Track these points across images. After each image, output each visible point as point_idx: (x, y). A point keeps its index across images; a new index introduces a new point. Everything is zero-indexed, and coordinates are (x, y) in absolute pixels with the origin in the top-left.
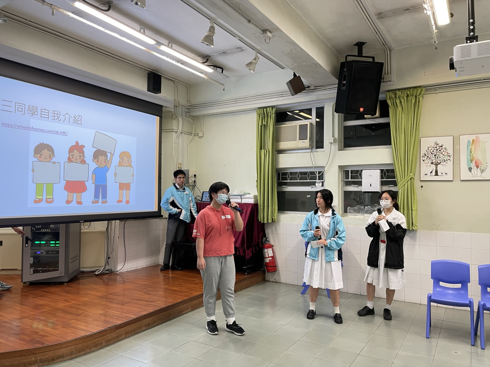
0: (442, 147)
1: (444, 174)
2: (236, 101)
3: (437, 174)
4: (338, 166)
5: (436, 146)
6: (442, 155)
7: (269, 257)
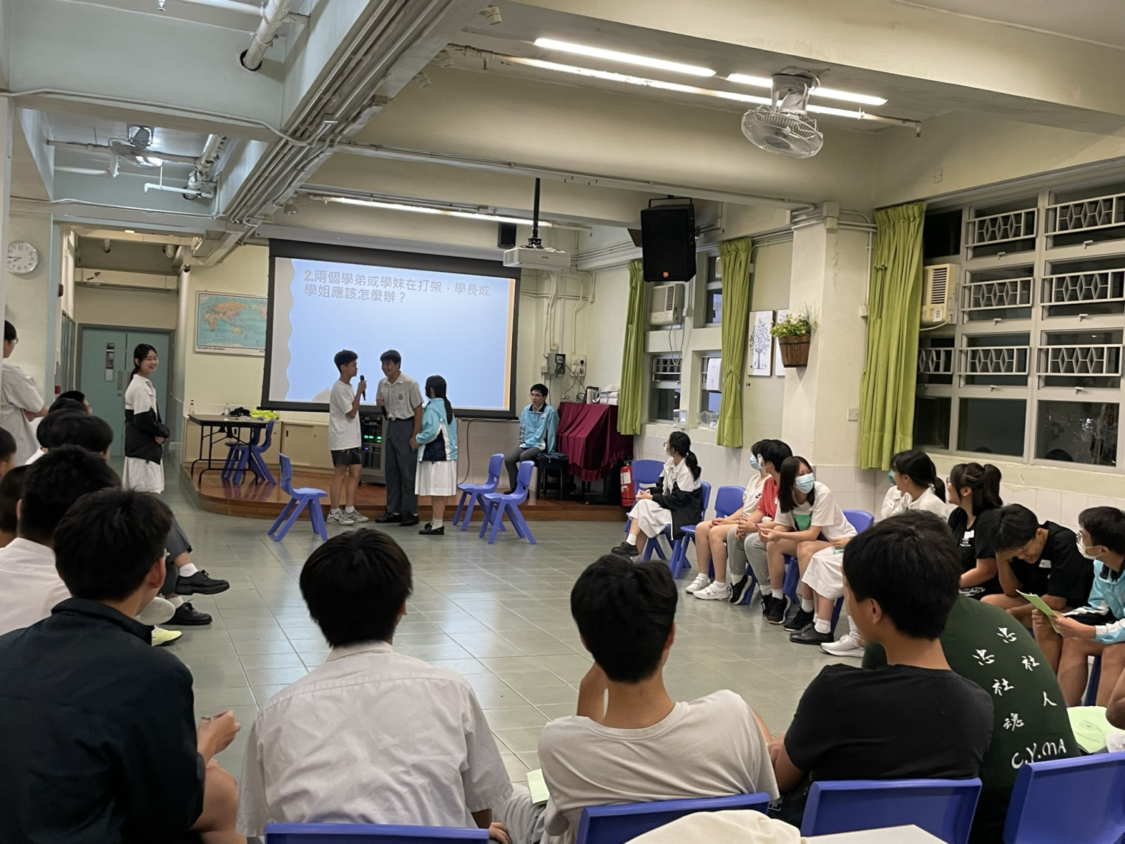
0: (763, 326)
1: (764, 367)
2: (612, 249)
3: (759, 368)
4: (693, 351)
5: (760, 325)
6: (763, 339)
7: (624, 485)
